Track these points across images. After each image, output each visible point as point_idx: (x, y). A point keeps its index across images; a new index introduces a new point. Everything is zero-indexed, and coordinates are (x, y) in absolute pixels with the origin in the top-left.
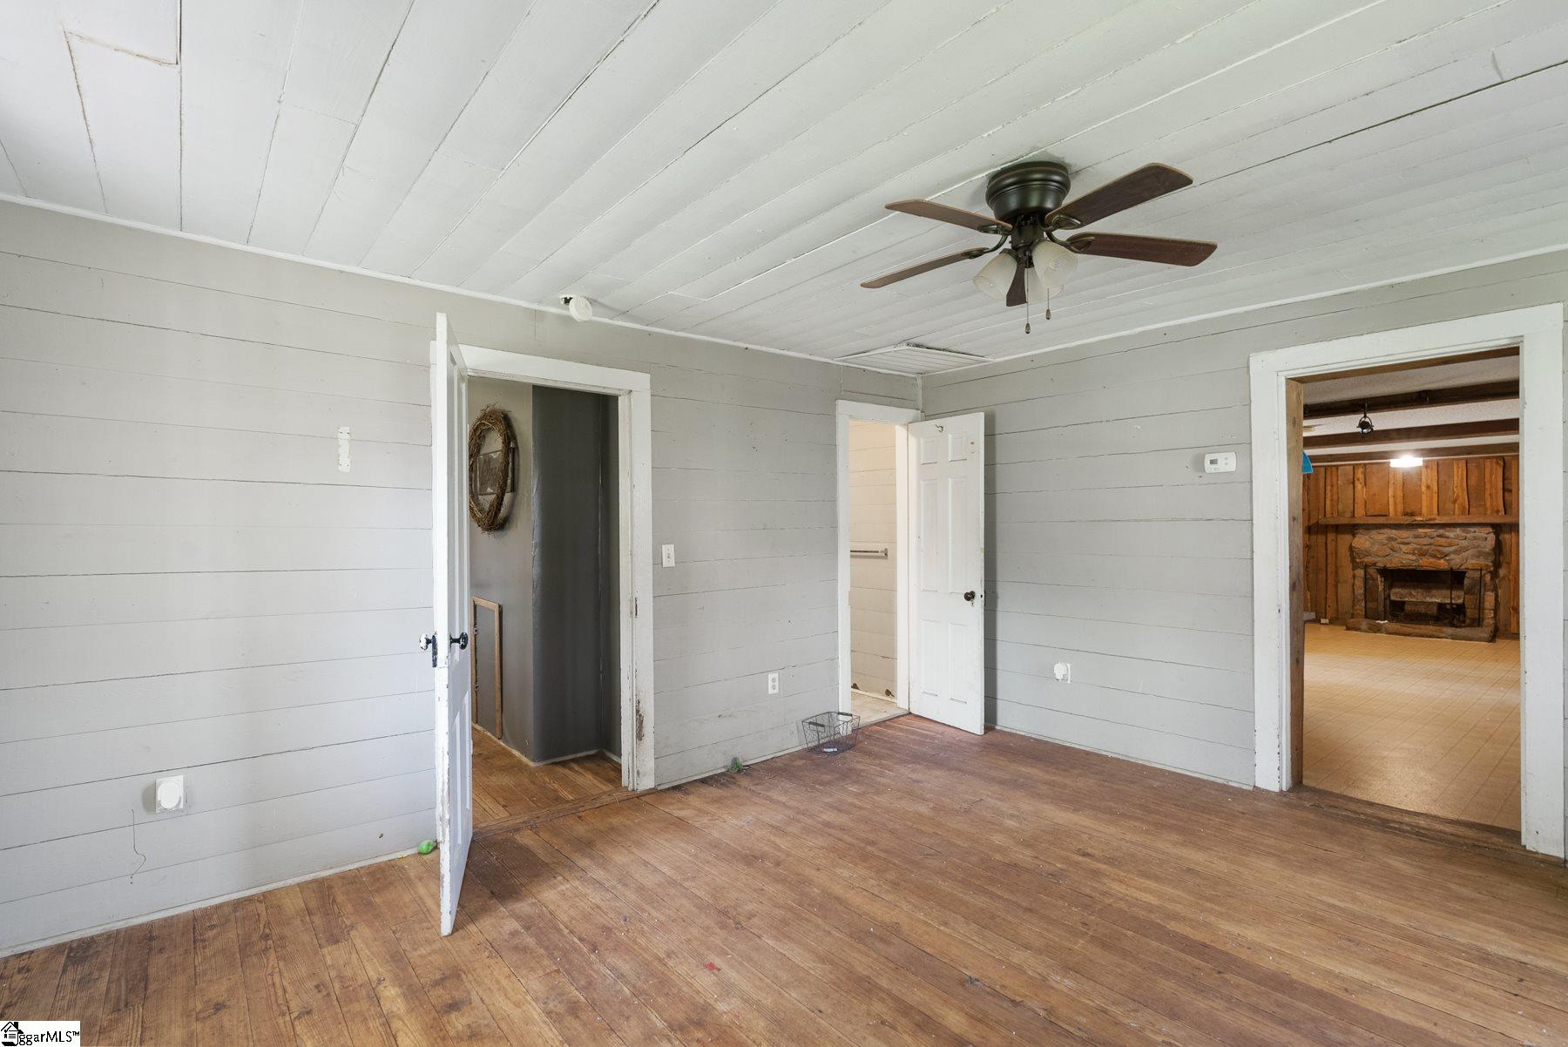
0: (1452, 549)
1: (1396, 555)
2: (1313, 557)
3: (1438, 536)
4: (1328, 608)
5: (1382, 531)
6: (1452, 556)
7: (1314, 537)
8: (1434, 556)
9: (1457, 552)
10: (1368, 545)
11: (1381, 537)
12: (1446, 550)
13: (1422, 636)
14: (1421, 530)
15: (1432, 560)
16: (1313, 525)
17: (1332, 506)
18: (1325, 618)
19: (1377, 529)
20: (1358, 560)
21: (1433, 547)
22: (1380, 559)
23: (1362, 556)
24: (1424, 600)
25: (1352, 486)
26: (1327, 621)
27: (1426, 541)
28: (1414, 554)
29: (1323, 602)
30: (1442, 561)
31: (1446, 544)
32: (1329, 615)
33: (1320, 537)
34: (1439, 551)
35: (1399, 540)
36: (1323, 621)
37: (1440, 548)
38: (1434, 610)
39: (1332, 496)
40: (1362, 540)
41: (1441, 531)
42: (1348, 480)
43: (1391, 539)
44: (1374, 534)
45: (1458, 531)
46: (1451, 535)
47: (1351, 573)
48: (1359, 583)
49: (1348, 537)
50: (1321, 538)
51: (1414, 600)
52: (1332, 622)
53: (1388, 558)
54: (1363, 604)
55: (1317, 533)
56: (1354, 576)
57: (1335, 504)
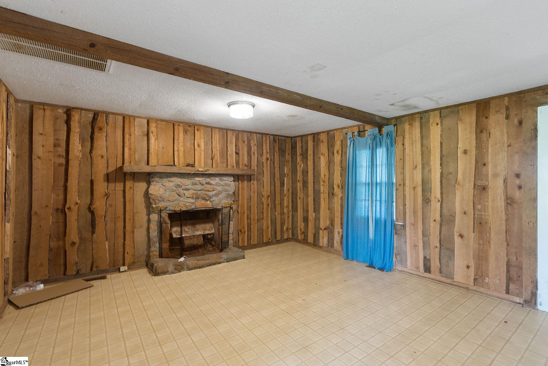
0: (214, 193)
1: (181, 199)
2: (111, 206)
3: (207, 183)
4: (126, 255)
5: (172, 179)
6: (214, 198)
7: (112, 185)
8: (204, 199)
9: (216, 195)
10: (161, 191)
11: (171, 184)
12: (210, 194)
13: (210, 265)
14: (197, 179)
15: (203, 202)
16: (111, 172)
17: (130, 155)
18: (124, 265)
19: (168, 177)
20: (154, 206)
21: (203, 192)
22: (170, 203)
23: (157, 202)
24: (195, 234)
25: (146, 138)
26: (126, 268)
27: (199, 187)
28: (193, 198)
29: (121, 250)
30: (208, 202)
31: (211, 190)
32: (127, 262)
33: (117, 184)
34: (206, 195)
35: (184, 187)
36: (122, 269)
37: (208, 193)
38: (201, 241)
39: (130, 144)
40: (157, 187)
41: (208, 180)
42: (144, 132)
43: (178, 186)
44: (165, 181)
45: (217, 179)
46: (213, 182)
47: (146, 218)
48: (154, 227)
49: (142, 186)
50: (119, 186)
51: (188, 235)
52: (129, 269)
53: (176, 202)
54: (157, 245)
55: (115, 181)
56: (149, 221)
57: (132, 152)
